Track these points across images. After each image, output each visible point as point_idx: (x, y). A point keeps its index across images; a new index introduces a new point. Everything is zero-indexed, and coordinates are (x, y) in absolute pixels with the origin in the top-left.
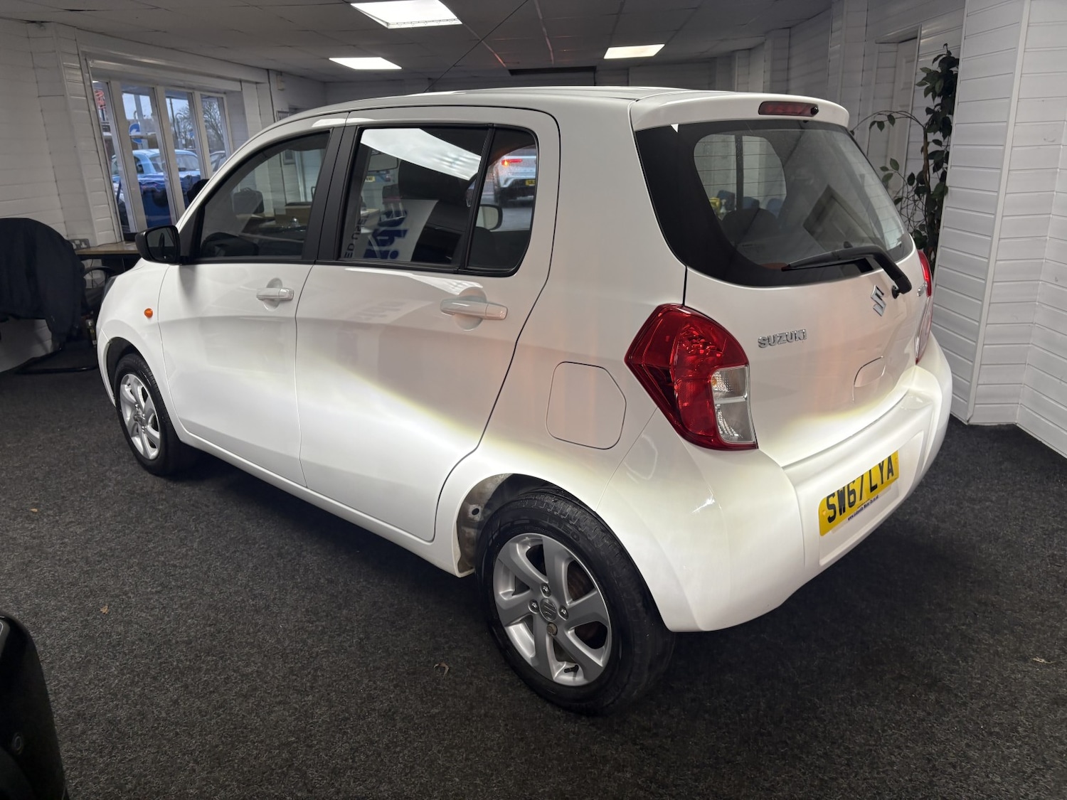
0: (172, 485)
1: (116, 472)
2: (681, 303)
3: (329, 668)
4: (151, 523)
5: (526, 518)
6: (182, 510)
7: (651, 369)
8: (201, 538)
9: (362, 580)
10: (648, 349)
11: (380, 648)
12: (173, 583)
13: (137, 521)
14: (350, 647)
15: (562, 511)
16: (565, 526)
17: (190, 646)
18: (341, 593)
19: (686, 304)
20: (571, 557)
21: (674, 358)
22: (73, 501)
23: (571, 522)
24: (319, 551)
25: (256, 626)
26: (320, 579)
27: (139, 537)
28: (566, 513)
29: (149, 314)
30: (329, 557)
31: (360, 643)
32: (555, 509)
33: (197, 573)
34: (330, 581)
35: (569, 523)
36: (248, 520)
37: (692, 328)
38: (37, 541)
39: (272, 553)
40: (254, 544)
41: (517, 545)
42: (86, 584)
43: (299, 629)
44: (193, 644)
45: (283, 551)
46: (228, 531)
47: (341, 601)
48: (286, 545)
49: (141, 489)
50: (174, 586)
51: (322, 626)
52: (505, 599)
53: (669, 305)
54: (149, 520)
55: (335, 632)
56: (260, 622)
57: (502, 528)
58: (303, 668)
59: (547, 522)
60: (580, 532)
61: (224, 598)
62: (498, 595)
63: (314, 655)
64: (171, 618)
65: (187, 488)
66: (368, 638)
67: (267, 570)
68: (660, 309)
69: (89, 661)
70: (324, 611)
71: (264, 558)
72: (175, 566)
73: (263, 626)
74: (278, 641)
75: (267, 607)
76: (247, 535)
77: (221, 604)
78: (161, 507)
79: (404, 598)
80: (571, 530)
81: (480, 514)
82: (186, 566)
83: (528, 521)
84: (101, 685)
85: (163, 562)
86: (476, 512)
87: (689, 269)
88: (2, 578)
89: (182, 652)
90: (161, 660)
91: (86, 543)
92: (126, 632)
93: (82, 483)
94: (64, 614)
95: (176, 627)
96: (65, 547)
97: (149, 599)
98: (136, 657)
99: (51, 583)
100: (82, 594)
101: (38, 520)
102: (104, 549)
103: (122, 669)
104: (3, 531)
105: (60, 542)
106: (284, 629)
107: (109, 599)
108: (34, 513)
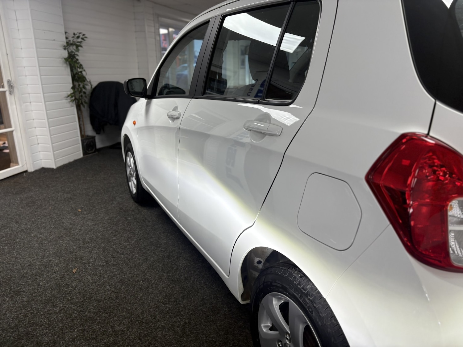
0: (140, 208)
1: (120, 197)
2: (426, 132)
3: (159, 340)
4: (121, 226)
5: (280, 283)
6: (137, 222)
7: (388, 189)
8: (137, 239)
9: (202, 282)
10: (389, 169)
11: (194, 333)
12: (112, 262)
13: (116, 224)
14: (177, 327)
15: (304, 286)
16: (304, 299)
17: (99, 303)
18: (189, 288)
19: (431, 134)
20: (307, 322)
21: (413, 181)
22: (97, 209)
23: (309, 297)
24: (188, 258)
25: (136, 299)
26: (182, 276)
27: (111, 233)
28: (307, 289)
29: (134, 123)
30: (192, 263)
31: (184, 326)
32: (299, 284)
33: (125, 259)
34: (186, 279)
35: (307, 297)
36: (163, 233)
37: (434, 157)
38: (71, 226)
39: (165, 255)
40: (159, 247)
41: (274, 299)
42: (76, 254)
43: (156, 307)
44: (101, 303)
45: (171, 254)
46: (151, 237)
47: (186, 293)
48: (174, 251)
49: (126, 208)
50: (112, 264)
51: (169, 308)
52: (264, 330)
53: (414, 134)
54: (121, 224)
55: (174, 314)
56: (139, 297)
57: (265, 284)
58: (146, 335)
59: (293, 291)
60: (315, 307)
61: (130, 277)
62: (261, 326)
63: (156, 328)
64: (100, 284)
65: (146, 211)
66: (190, 323)
67: (158, 264)
68: (403, 136)
69: (51, 300)
70: (174, 298)
71: (160, 256)
72: (118, 252)
73: (140, 300)
74: (142, 313)
75: (148, 288)
76: (158, 242)
77: (127, 280)
78: (129, 218)
79: (220, 300)
80: (308, 304)
81: (262, 264)
82: (123, 254)
83: (280, 286)
84: (47, 317)
85: (114, 249)
86: (259, 262)
87: (438, 103)
88: (45, 242)
89: (93, 306)
90: (82, 309)
91: (90, 231)
92: (76, 287)
93: (104, 200)
94: (57, 269)
95: (99, 290)
96: (80, 232)
97: (97, 269)
98: (72, 303)
99: (63, 250)
100: (71, 259)
101: (78, 215)
102: (94, 236)
103: (61, 310)
104: (62, 218)
105: (80, 228)
106: (149, 304)
107: (80, 265)
108: (79, 212)
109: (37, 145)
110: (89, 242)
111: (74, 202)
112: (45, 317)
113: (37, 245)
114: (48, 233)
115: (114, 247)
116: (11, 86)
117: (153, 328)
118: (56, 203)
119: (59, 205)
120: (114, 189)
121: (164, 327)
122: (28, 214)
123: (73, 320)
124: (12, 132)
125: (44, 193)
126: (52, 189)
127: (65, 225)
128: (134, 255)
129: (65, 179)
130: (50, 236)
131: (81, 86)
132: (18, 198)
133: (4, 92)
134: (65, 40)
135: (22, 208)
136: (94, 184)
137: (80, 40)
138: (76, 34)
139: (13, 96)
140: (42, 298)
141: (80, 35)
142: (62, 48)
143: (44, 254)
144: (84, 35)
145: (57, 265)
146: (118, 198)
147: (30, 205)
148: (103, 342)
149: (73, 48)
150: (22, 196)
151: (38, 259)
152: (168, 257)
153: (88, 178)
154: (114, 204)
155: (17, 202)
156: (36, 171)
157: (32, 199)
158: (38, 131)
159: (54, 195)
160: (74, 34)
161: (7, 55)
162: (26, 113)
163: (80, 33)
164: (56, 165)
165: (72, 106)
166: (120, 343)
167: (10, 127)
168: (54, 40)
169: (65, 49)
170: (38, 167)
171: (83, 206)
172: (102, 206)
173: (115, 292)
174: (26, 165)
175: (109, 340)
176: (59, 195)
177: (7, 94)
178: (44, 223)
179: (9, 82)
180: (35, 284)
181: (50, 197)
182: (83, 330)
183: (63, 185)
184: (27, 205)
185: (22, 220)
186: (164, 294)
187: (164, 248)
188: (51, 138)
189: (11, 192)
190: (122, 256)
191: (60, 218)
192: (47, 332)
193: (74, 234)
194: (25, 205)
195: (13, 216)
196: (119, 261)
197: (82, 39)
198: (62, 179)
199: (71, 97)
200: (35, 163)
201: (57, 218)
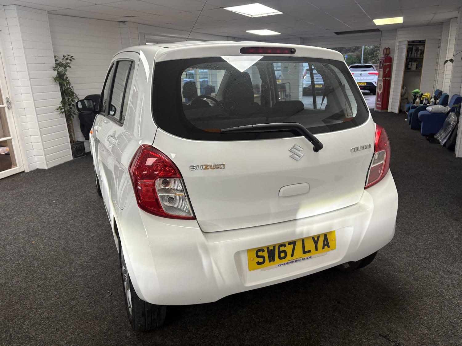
1: (89, 192)
2: (151, 145)
8: (89, 222)
11: (98, 279)
12: (63, 237)
13: (77, 211)
14: (89, 276)
17: (43, 262)
22: (68, 200)
25: (69, 260)
27: (71, 217)
31: (94, 275)
38: (43, 213)
42: (39, 231)
43: (81, 264)
51: (89, 265)
54: (81, 212)
55: (91, 268)
56: (72, 258)
58: (66, 280)
61: (71, 246)
64: (48, 250)
66: (99, 273)
87: (159, 129)
88: (20, 224)
89: (38, 264)
90: (29, 265)
91: (56, 216)
92: (31, 252)
93: (76, 194)
94: (22, 241)
95: (46, 254)
96: (48, 217)
97: (50, 241)
98: (24, 262)
99: (31, 229)
100: (34, 235)
101: (51, 205)
102: (57, 220)
103: (16, 266)
104: (38, 207)
105: (49, 214)
106: (77, 263)
107: (40, 238)
108: (53, 202)
109: (32, 150)
110: (51, 224)
111: (52, 195)
112: (4, 269)
113: (14, 226)
114: (24, 218)
115: (69, 227)
116: (9, 103)
117: (72, 276)
118: (38, 196)
119: (40, 198)
120: (88, 185)
121: (80, 276)
122: (14, 205)
123: (21, 271)
124: (11, 139)
125: (32, 189)
126: (39, 186)
127: (39, 212)
128: (81, 232)
129: (52, 178)
130: (25, 220)
131: (70, 100)
132: (11, 193)
133: (4, 108)
134: (54, 62)
135: (12, 200)
136: (73, 181)
137: (68, 61)
138: (66, 56)
139: (11, 110)
140: (6, 258)
141: (69, 57)
142: (52, 69)
143: (17, 232)
144: (72, 57)
145: (23, 239)
146: (87, 193)
147: (18, 198)
148: (36, 284)
149: (61, 69)
150: (14, 192)
151: (12, 235)
152: (105, 234)
153: (70, 177)
154: (82, 196)
155: (9, 195)
156: (31, 172)
157: (21, 194)
158: (32, 139)
159: (39, 190)
160: (64, 56)
161: (5, 77)
162: (22, 124)
163: (69, 55)
164: (47, 166)
165: (62, 117)
166: (47, 284)
167: (10, 136)
168: (45, 63)
169: (54, 70)
170: (33, 169)
171: (58, 199)
172: (73, 198)
173: (56, 256)
174: (23, 166)
175: (41, 283)
176: (43, 190)
177: (6, 109)
178: (24, 211)
179: (7, 99)
180: (4, 250)
181: (35, 191)
182: (26, 277)
183: (48, 183)
184: (16, 198)
185: (9, 208)
186: (90, 257)
187: (105, 228)
188: (43, 144)
189: (7, 188)
190: (72, 233)
191: (37, 208)
192: (2, 278)
193: (43, 218)
194: (14, 198)
195: (3, 206)
196: (69, 236)
197: (70, 60)
198: (49, 178)
199: (60, 110)
200: (30, 165)
201: (35, 207)
